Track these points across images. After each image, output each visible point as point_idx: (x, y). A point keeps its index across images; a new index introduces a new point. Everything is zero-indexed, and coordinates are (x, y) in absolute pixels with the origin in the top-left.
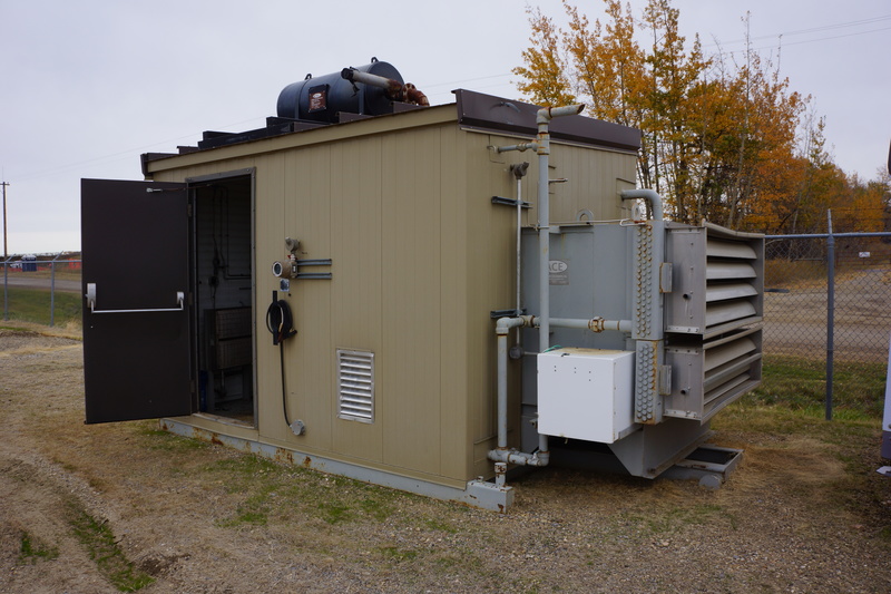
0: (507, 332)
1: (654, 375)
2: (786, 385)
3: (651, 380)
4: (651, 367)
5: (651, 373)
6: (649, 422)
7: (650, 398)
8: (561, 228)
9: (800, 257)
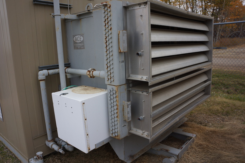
0: (45, 78)
1: (117, 109)
2: (234, 81)
3: (116, 111)
4: (115, 104)
5: (115, 107)
6: (117, 138)
7: (116, 123)
8: (78, 15)
9: (243, 37)
